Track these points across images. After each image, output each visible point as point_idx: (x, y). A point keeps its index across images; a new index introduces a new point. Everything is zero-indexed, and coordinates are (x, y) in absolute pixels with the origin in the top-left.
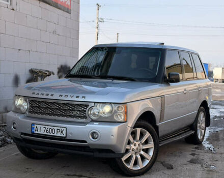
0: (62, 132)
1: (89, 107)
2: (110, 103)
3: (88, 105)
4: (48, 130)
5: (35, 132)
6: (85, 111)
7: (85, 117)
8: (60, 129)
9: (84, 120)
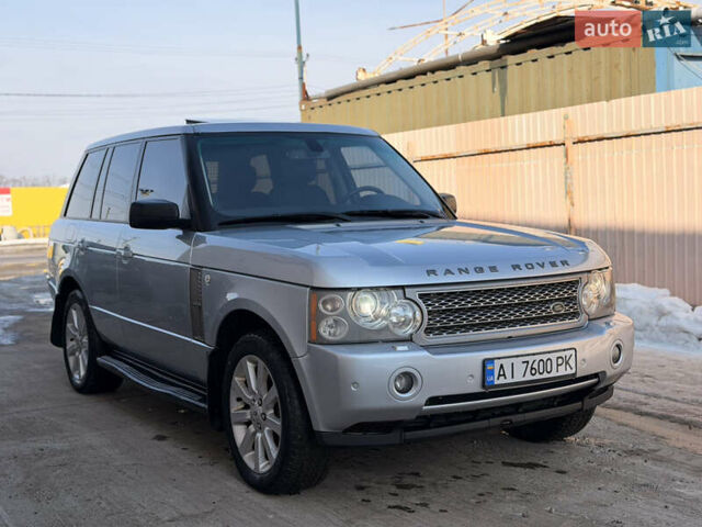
0: (567, 363)
5: (496, 382)
6: (575, 297)
7: (575, 315)
8: (562, 354)
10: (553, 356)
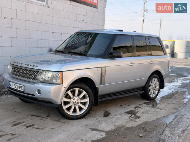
0: (22, 88)
1: (39, 73)
2: (51, 71)
5: (10, 87)
6: (37, 75)
9: (36, 81)
10: (19, 85)
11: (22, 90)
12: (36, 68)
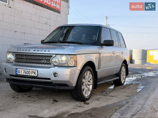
0: (35, 73)
1: (52, 57)
2: (66, 54)
3: (52, 56)
4: (26, 72)
5: (18, 74)
6: (50, 60)
7: (50, 64)
8: (33, 71)
9: (49, 66)
11: (35, 75)
12: (49, 53)
